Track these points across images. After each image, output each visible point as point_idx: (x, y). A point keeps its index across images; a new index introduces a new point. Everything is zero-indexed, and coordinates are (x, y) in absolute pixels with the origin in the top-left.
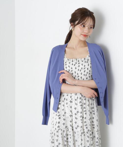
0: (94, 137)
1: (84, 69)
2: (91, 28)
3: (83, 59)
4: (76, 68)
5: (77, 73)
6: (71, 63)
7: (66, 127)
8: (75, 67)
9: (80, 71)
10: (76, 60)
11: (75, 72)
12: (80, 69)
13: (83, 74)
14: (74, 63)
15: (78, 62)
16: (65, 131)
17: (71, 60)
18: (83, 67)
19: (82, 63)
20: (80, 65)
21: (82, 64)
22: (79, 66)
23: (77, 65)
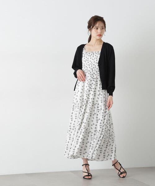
2: (103, 28)
3: (97, 52)
4: (91, 58)
5: (91, 62)
6: (88, 55)
9: (94, 60)
10: (92, 52)
11: (90, 61)
12: (94, 58)
13: (95, 62)
14: (90, 55)
15: (93, 54)
17: (89, 53)
18: (96, 57)
20: (94, 56)
21: (96, 55)
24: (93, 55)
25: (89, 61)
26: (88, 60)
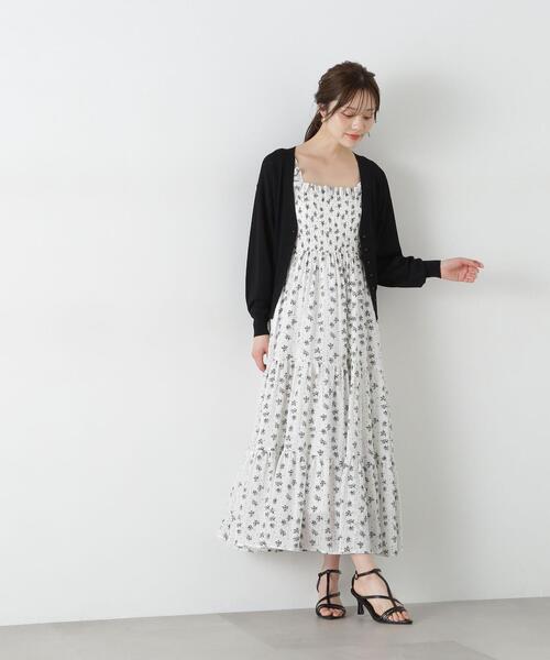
0: (375, 386)
1: (352, 213)
3: (348, 190)
4: (332, 210)
5: (333, 222)
7: (289, 357)
8: (329, 207)
9: (343, 217)
10: (332, 189)
11: (330, 220)
12: (342, 212)
14: (326, 198)
15: (336, 196)
16: (285, 366)
17: (320, 188)
18: (350, 210)
19: (346, 199)
20: (342, 202)
21: (347, 202)
22: (339, 206)
23: (334, 203)
24: (339, 199)
25: (325, 219)
26: (322, 216)
